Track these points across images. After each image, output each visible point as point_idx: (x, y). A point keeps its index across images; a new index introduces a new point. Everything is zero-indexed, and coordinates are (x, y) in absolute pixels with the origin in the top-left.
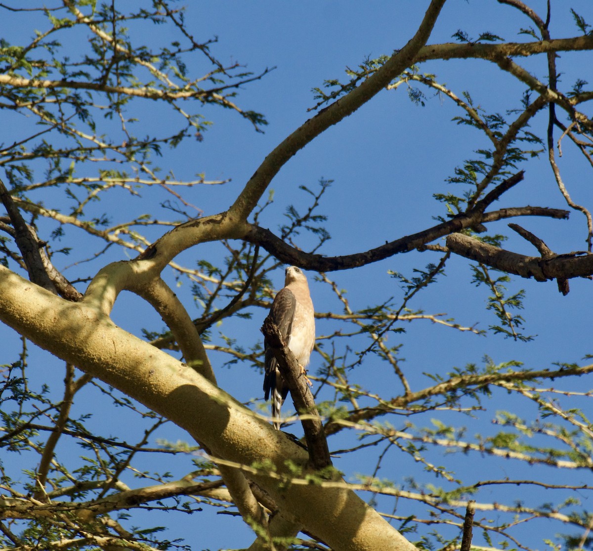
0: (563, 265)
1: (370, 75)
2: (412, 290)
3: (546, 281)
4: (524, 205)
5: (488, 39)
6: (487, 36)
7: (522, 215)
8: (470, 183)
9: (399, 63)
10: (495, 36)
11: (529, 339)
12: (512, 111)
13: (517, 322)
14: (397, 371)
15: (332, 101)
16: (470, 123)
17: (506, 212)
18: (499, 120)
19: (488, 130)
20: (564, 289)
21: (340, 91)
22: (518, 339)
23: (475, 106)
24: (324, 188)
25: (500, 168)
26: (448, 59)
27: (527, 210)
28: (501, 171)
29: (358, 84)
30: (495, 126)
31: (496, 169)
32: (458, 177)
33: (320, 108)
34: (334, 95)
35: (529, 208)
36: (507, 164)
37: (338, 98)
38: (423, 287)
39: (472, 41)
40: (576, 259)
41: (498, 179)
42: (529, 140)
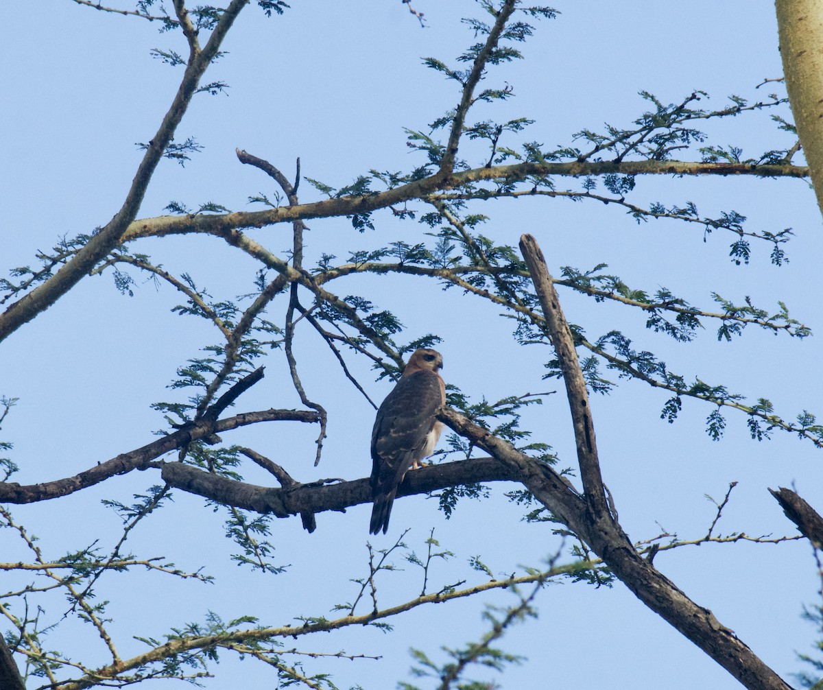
0: (310, 497)
1: (69, 259)
2: (133, 519)
3: (288, 516)
4: (267, 408)
5: (211, 210)
6: (211, 207)
7: (265, 420)
8: (199, 385)
9: (104, 244)
10: (220, 207)
11: (280, 570)
12: (246, 296)
13: (264, 550)
14: (103, 635)
15: (22, 293)
16: (194, 312)
17: (244, 418)
18: (229, 308)
19: (217, 319)
20: (309, 525)
21: (32, 280)
22: (266, 569)
23: (199, 290)
24: (8, 408)
25: (234, 365)
26: (163, 236)
27: (271, 414)
28: (235, 368)
29: (55, 270)
30: (226, 315)
31: (229, 366)
32: (182, 379)
33: (9, 303)
34: (25, 286)
35: (272, 412)
36: (242, 360)
37: (30, 289)
38: (148, 514)
39: (191, 213)
40: (326, 490)
41: (232, 379)
42: (268, 330)
